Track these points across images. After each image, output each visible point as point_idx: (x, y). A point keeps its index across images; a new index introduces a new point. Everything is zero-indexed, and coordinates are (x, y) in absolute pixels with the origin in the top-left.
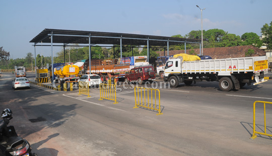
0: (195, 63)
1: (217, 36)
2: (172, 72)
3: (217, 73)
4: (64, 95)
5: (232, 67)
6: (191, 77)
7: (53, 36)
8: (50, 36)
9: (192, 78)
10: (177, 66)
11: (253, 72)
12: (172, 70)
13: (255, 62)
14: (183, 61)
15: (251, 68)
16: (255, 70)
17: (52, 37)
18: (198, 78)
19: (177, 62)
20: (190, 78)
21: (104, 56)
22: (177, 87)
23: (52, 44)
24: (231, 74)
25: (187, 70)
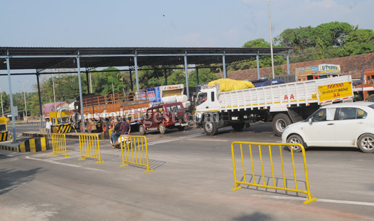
0: (244, 93)
1: (337, 36)
2: (207, 110)
3: (269, 107)
4: (27, 157)
5: (289, 97)
6: (235, 116)
7: (11, 60)
8: (4, 60)
9: (236, 118)
10: (213, 100)
11: (317, 103)
12: (207, 107)
13: (320, 87)
14: (219, 92)
15: (314, 97)
16: (321, 99)
17: (8, 60)
18: (245, 117)
19: (213, 93)
20: (233, 118)
21: (124, 86)
22: (215, 134)
23: (8, 71)
24: (288, 108)
25: (226, 106)
